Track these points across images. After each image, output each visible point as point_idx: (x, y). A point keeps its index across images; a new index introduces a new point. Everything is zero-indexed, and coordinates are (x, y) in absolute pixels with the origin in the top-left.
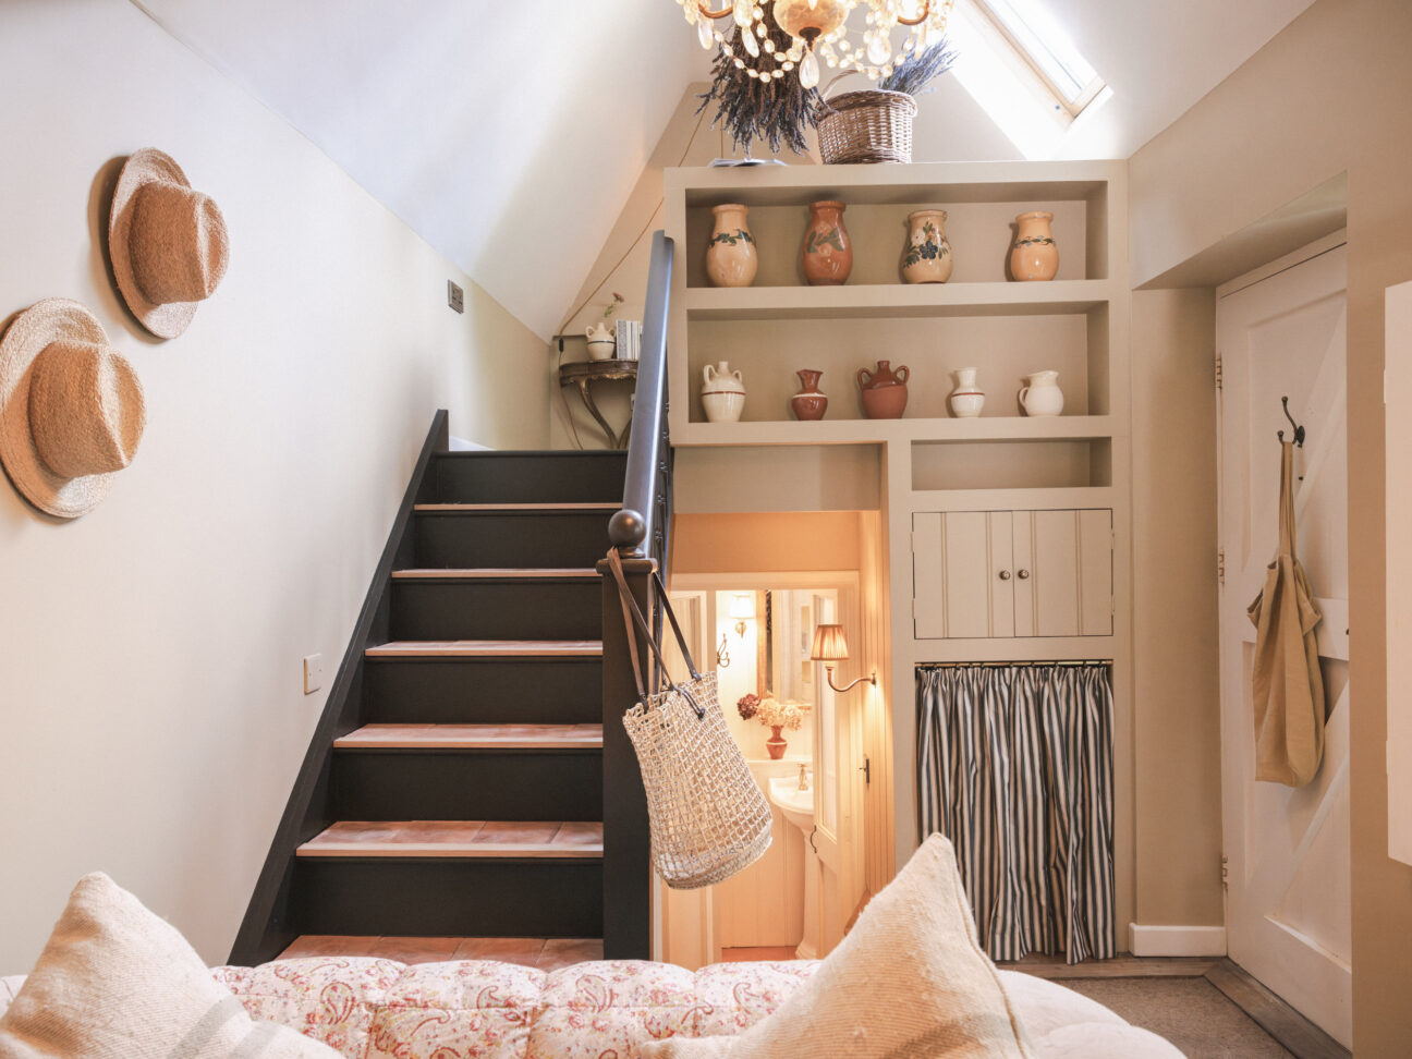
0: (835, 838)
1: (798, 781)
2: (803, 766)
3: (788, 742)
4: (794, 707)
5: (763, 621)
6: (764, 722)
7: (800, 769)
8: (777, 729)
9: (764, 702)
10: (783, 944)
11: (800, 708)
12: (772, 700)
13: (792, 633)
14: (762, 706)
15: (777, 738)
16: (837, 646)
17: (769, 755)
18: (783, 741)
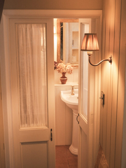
0: (87, 121)
1: (71, 91)
2: (73, 87)
3: (68, 78)
4: (70, 66)
5: (59, 35)
6: (59, 71)
7: (72, 88)
8: (64, 74)
9: (59, 64)
10: (65, 145)
11: (72, 66)
12: (62, 64)
13: (69, 40)
14: (58, 65)
15: (64, 77)
16: (94, 44)
17: (61, 83)
18: (66, 78)
